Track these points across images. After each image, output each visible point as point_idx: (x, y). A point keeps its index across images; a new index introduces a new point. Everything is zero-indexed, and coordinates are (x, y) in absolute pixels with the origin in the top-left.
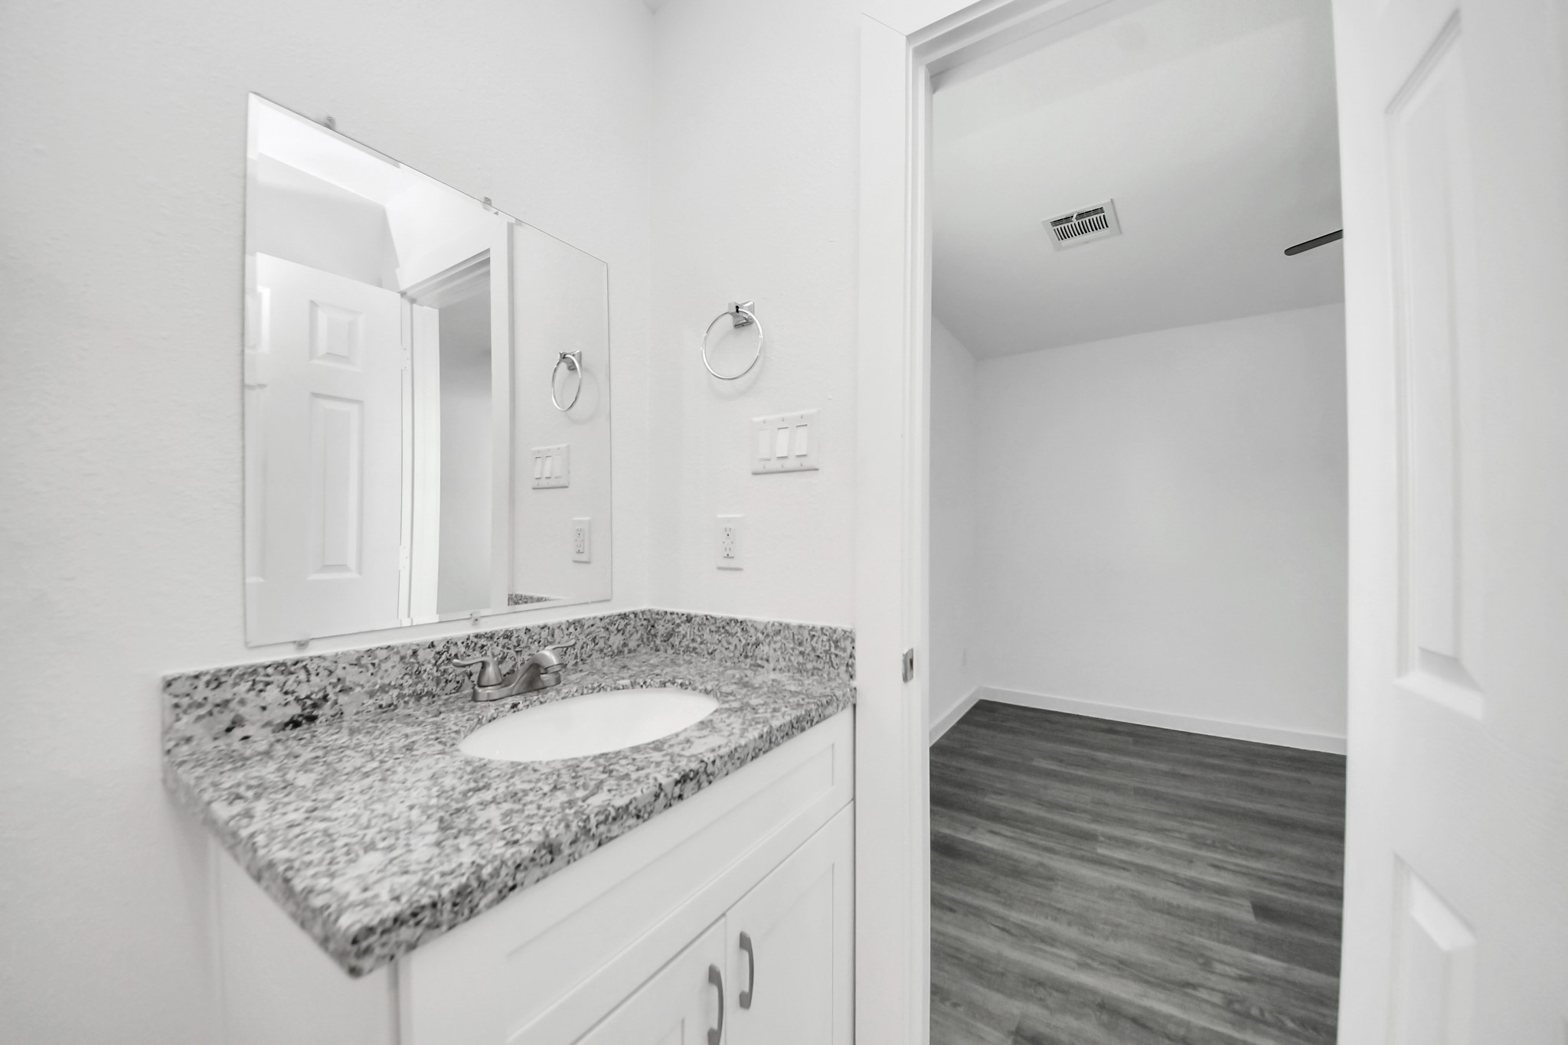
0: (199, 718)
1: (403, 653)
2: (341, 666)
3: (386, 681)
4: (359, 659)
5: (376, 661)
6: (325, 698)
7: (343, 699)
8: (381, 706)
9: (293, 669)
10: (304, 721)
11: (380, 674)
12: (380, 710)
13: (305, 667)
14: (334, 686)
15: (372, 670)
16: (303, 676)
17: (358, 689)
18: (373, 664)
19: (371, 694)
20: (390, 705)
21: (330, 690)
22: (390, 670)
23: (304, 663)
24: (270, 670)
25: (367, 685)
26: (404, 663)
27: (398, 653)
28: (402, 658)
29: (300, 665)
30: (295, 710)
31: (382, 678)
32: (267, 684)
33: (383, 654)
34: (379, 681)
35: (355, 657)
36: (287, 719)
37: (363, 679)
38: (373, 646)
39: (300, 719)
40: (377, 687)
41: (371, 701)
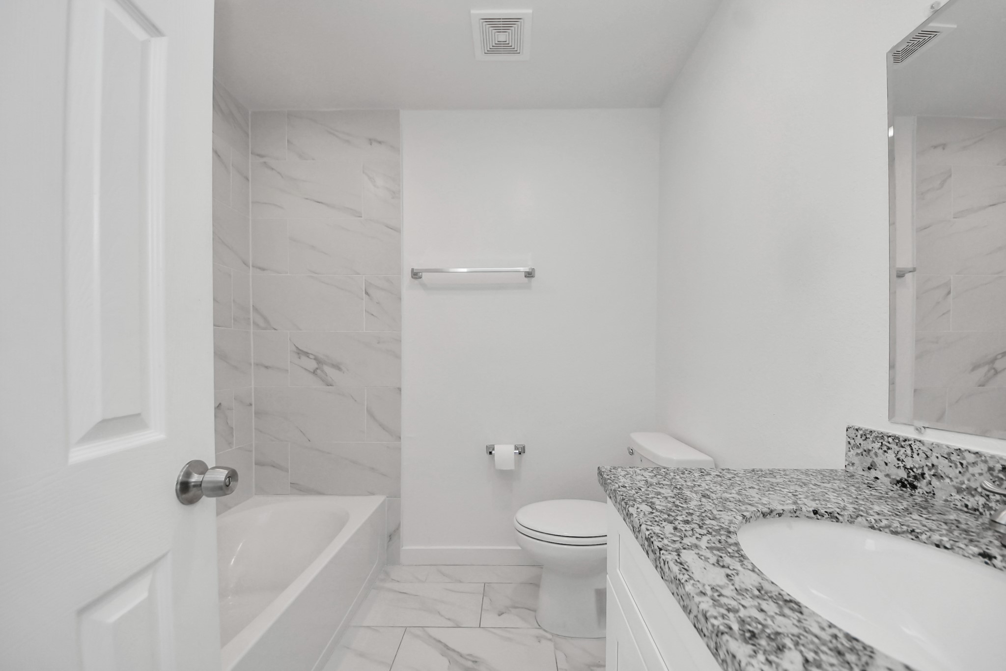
0: (857, 454)
1: (991, 464)
2: (935, 454)
3: (974, 485)
4: (950, 454)
5: (964, 462)
6: (923, 475)
7: (935, 482)
8: (966, 506)
9: (903, 444)
10: (908, 486)
11: (968, 475)
12: (965, 509)
13: (910, 445)
14: (930, 469)
15: (960, 468)
16: (909, 452)
17: (948, 480)
18: (962, 464)
19: (959, 491)
20: (975, 510)
21: (926, 470)
22: (977, 475)
23: (910, 443)
24: (890, 440)
25: (955, 480)
26: (992, 475)
27: (986, 462)
28: (991, 469)
29: (907, 443)
30: (903, 474)
31: (969, 480)
32: (889, 448)
33: (971, 458)
34: (966, 482)
35: (947, 450)
36: (898, 479)
37: (953, 472)
38: (963, 447)
39: (906, 482)
40: (964, 486)
41: (958, 497)
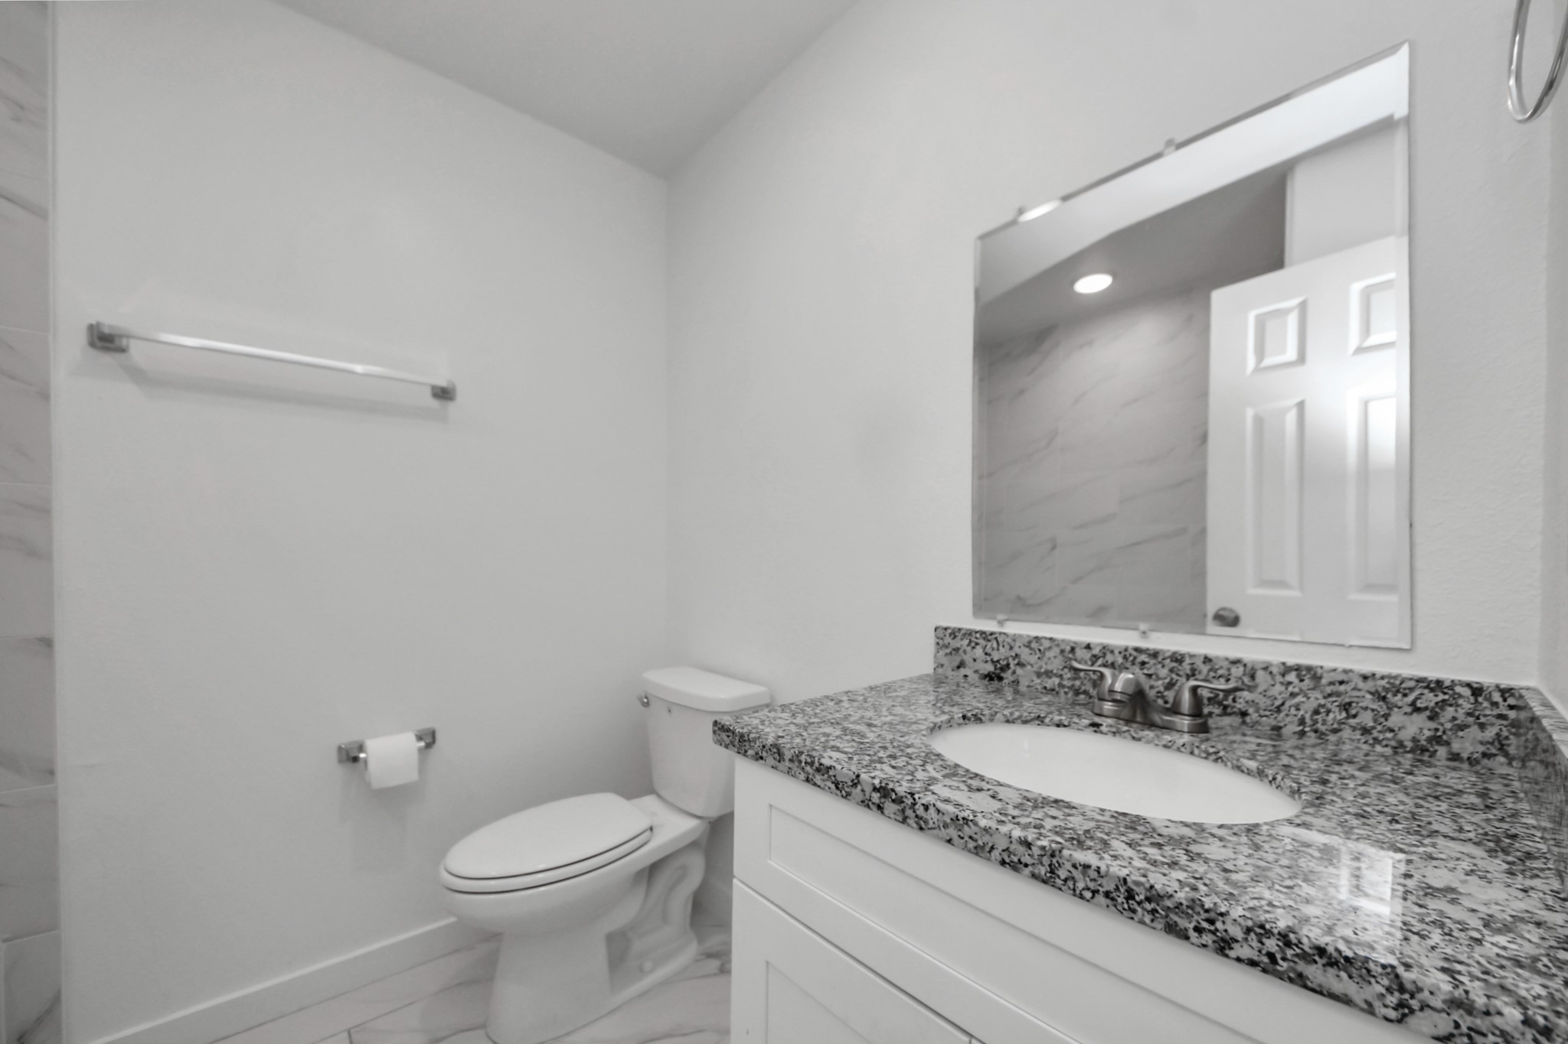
0: (946, 654)
1: (1062, 647)
2: (1018, 644)
3: (1050, 668)
4: (1030, 642)
5: (1042, 648)
6: (1008, 665)
7: (1019, 671)
8: (1045, 688)
9: (990, 637)
10: (996, 678)
11: (1045, 659)
12: (1044, 691)
13: (996, 638)
14: (1014, 659)
15: (1039, 655)
16: (995, 645)
17: (1029, 667)
18: (1040, 650)
19: (1039, 675)
20: (1053, 690)
21: (1011, 660)
22: (1052, 658)
23: (996, 636)
24: (978, 635)
25: (1036, 666)
26: (1063, 656)
27: (1058, 645)
28: (1062, 651)
29: (994, 636)
30: (990, 668)
31: (1046, 664)
32: (977, 644)
33: (1047, 644)
34: (1044, 666)
35: (1027, 640)
36: (986, 673)
37: (1033, 659)
38: (1040, 634)
39: (993, 676)
40: (1043, 670)
41: (1038, 681)
